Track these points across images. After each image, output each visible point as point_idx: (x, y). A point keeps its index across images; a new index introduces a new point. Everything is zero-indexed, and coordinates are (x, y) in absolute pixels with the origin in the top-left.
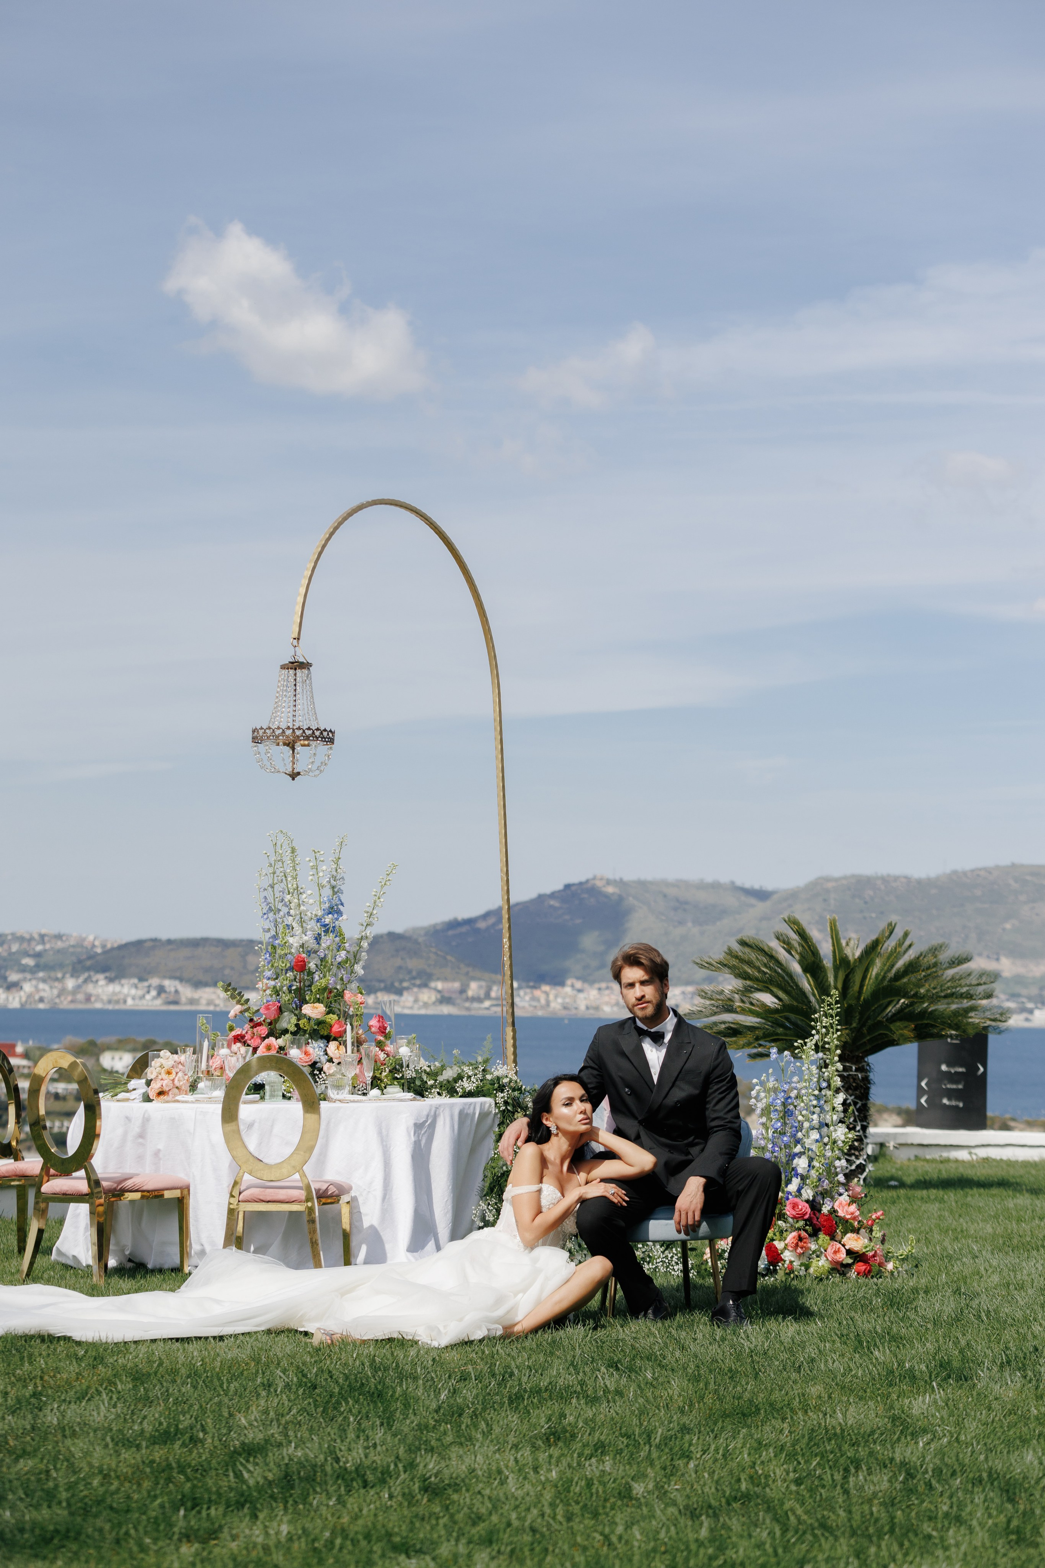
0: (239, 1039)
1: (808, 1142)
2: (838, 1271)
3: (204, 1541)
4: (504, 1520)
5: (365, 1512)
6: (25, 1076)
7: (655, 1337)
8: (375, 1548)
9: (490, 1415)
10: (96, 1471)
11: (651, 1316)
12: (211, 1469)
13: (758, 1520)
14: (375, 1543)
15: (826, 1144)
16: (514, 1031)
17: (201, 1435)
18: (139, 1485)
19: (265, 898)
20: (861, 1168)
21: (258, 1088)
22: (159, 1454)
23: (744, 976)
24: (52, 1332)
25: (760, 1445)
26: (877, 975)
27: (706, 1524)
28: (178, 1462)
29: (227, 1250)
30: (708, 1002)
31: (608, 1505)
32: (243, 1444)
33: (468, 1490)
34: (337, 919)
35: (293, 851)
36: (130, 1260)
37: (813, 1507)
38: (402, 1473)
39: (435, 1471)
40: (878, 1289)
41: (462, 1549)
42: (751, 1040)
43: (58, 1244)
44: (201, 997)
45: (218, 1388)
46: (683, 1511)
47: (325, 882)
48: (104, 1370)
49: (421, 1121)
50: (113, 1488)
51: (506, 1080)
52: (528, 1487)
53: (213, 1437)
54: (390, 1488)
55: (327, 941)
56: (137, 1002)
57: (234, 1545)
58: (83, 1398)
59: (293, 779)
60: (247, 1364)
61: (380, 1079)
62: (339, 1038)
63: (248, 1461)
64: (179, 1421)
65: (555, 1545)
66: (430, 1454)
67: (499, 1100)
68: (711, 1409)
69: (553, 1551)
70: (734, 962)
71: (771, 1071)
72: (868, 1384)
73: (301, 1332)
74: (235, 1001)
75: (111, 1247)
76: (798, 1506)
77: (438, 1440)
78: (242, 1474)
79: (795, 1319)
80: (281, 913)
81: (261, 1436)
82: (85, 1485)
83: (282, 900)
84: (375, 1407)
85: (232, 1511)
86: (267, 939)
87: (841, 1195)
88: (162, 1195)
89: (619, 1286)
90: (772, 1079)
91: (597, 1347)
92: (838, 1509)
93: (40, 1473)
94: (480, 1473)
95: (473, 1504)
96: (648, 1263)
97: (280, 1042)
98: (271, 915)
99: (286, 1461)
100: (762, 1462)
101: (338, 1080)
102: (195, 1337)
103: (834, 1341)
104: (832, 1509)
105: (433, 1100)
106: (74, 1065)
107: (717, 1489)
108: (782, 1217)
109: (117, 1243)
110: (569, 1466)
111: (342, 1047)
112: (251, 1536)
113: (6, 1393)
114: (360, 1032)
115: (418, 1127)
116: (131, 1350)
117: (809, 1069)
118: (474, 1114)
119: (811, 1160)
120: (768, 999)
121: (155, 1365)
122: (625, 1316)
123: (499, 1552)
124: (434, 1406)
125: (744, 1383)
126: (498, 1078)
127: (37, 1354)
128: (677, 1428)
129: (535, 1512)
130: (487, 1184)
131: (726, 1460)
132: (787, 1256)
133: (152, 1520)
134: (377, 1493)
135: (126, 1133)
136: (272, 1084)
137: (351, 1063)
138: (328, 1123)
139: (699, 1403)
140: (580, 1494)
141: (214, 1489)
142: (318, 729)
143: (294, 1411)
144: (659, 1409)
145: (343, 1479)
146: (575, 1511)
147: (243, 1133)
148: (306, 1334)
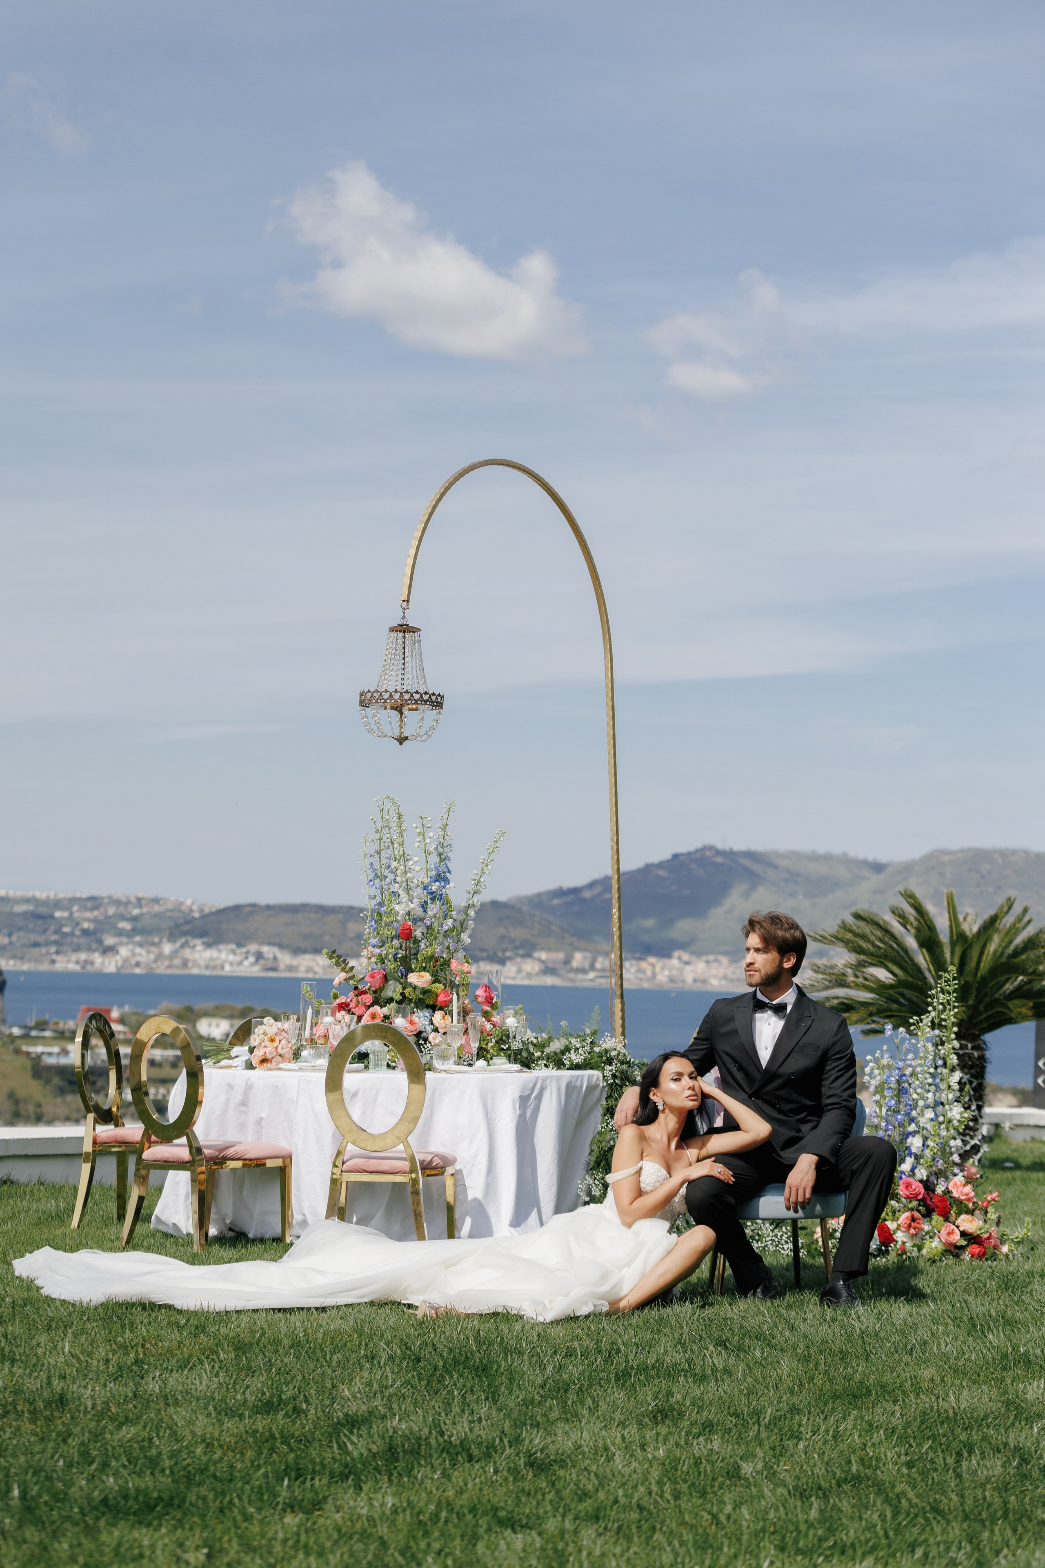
0: (344, 1007)
1: (922, 1121)
2: (952, 1253)
3: (308, 1512)
4: (612, 1498)
5: (470, 1485)
6: (127, 1042)
7: (765, 1316)
8: (480, 1522)
9: (597, 1391)
10: (199, 1440)
11: (760, 1295)
12: (314, 1439)
13: (869, 1502)
14: (481, 1518)
15: (941, 1123)
16: (623, 1003)
17: (304, 1406)
18: (242, 1454)
19: (372, 864)
20: (976, 1149)
21: (363, 1057)
22: (261, 1423)
23: (859, 950)
24: (153, 1300)
25: (871, 1427)
26: (995, 951)
27: (815, 1505)
28: (281, 1433)
29: (328, 1221)
30: (820, 976)
31: (716, 1484)
32: (347, 1415)
33: (574, 1467)
34: (444, 887)
35: (400, 817)
36: (231, 1229)
37: (925, 1490)
38: (507, 1448)
39: (541, 1447)
40: (993, 1272)
41: (568, 1525)
42: (865, 1016)
43: (157, 1211)
44: (300, 965)
45: (321, 1360)
46: (792, 1491)
47: (432, 849)
48: (205, 1339)
49: (527, 1093)
50: (216, 1457)
51: (614, 1053)
52: (634, 1465)
53: (316, 1408)
54: (495, 1462)
55: (434, 909)
56: (235, 968)
57: (338, 1516)
58: (185, 1367)
59: (401, 744)
60: (350, 1335)
61: (485, 1050)
62: (445, 1007)
63: (352, 1433)
64: (282, 1391)
65: (662, 1523)
66: (536, 1429)
67: (608, 1073)
68: (821, 1390)
69: (661, 1529)
70: (849, 936)
71: (885, 1048)
72: (981, 1368)
73: (405, 1305)
74: (340, 968)
75: (212, 1216)
76: (909, 1489)
77: (545, 1415)
78: (346, 1446)
79: (908, 1301)
80: (388, 880)
81: (364, 1408)
82: (188, 1453)
83: (389, 867)
84: (481, 1381)
85: (337, 1482)
86: (372, 906)
87: (955, 1175)
88: (265, 1164)
89: (727, 1264)
90: (886, 1056)
91: (705, 1326)
92: (950, 1493)
93: (143, 1440)
94: (586, 1449)
95: (580, 1481)
96: (757, 1241)
97: (385, 1010)
98: (377, 881)
99: (391, 1434)
100: (873, 1444)
101: (443, 1050)
102: (298, 1308)
103: (947, 1324)
104: (944, 1493)
105: (541, 1073)
106: (176, 1031)
107: (826, 1470)
108: (895, 1197)
109: (218, 1212)
110: (677, 1444)
111: (448, 1017)
112: (355, 1508)
113: (108, 1361)
114: (467, 1002)
115: (524, 1100)
116: (233, 1319)
117: (924, 1046)
118: (582, 1086)
119: (925, 1139)
120: (882, 974)
121: (258, 1335)
122: (734, 1295)
123: (606, 1528)
124: (539, 1381)
125: (854, 1364)
126: (606, 1051)
127: (138, 1321)
128: (786, 1408)
129: (642, 1489)
130: (594, 1159)
131: (836, 1441)
132: (900, 1236)
133: (255, 1490)
134: (482, 1468)
135: (228, 1101)
136: (377, 1053)
137: (457, 1033)
138: (433, 1094)
139: (809, 1383)
140: (688, 1472)
141: (318, 1460)
142: (426, 693)
143: (398, 1383)
144: (768, 1389)
145: (448, 1453)
146: (682, 1490)
147: (347, 1102)
148: (410, 1306)
